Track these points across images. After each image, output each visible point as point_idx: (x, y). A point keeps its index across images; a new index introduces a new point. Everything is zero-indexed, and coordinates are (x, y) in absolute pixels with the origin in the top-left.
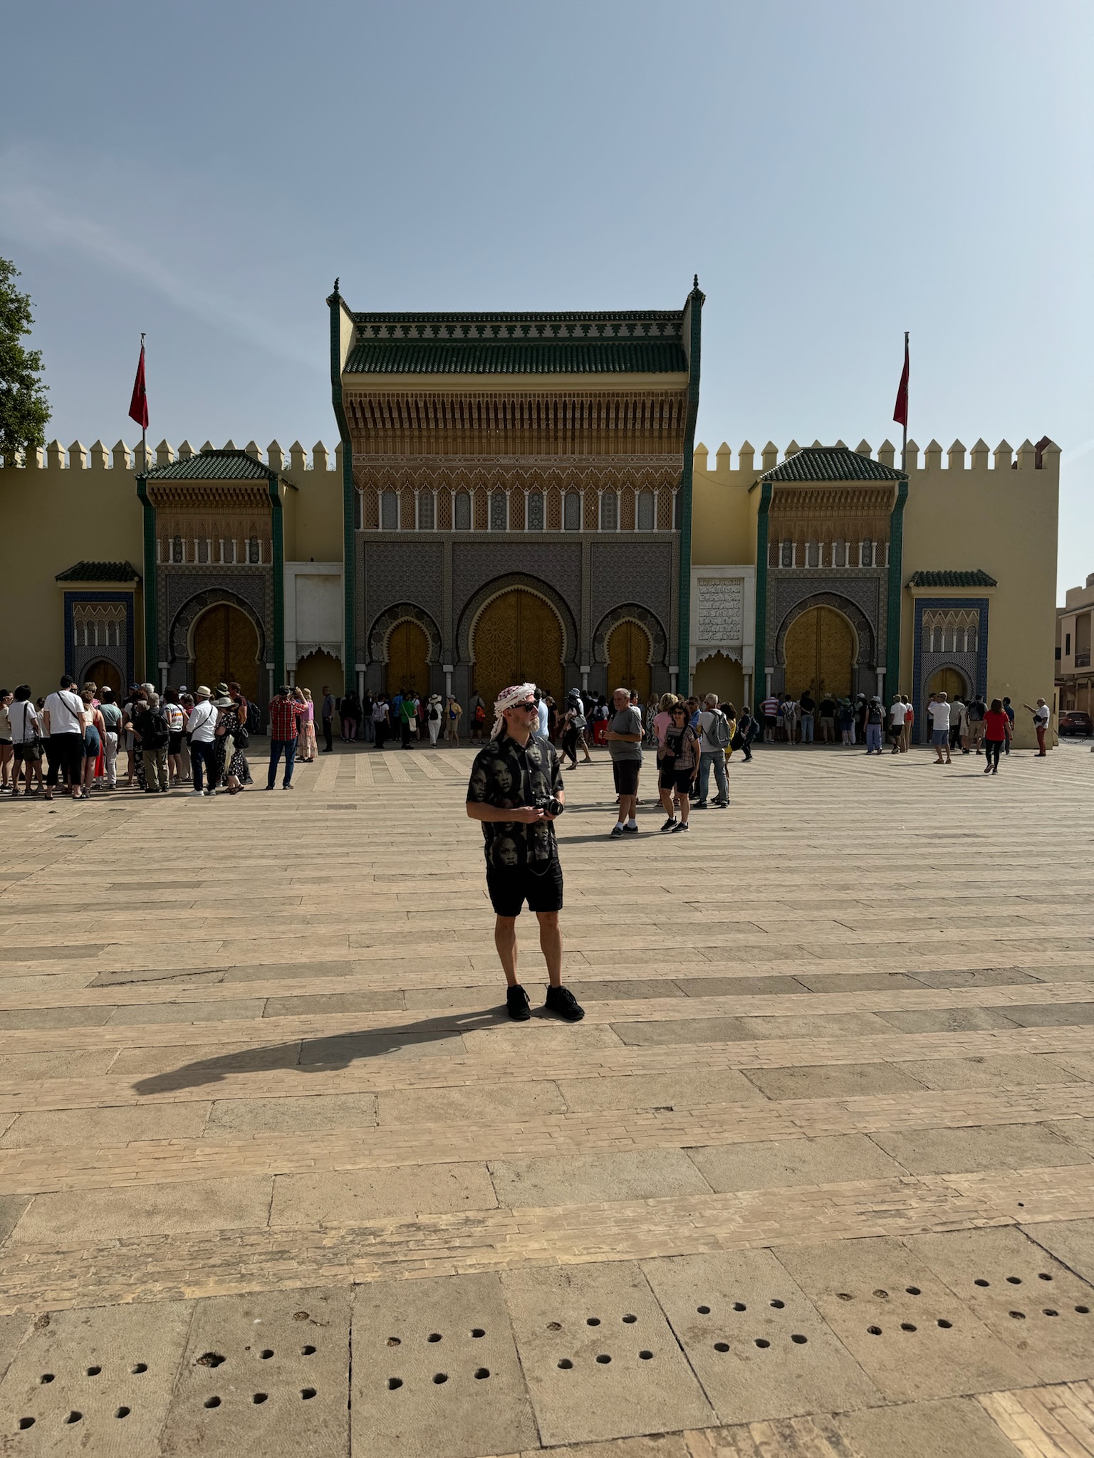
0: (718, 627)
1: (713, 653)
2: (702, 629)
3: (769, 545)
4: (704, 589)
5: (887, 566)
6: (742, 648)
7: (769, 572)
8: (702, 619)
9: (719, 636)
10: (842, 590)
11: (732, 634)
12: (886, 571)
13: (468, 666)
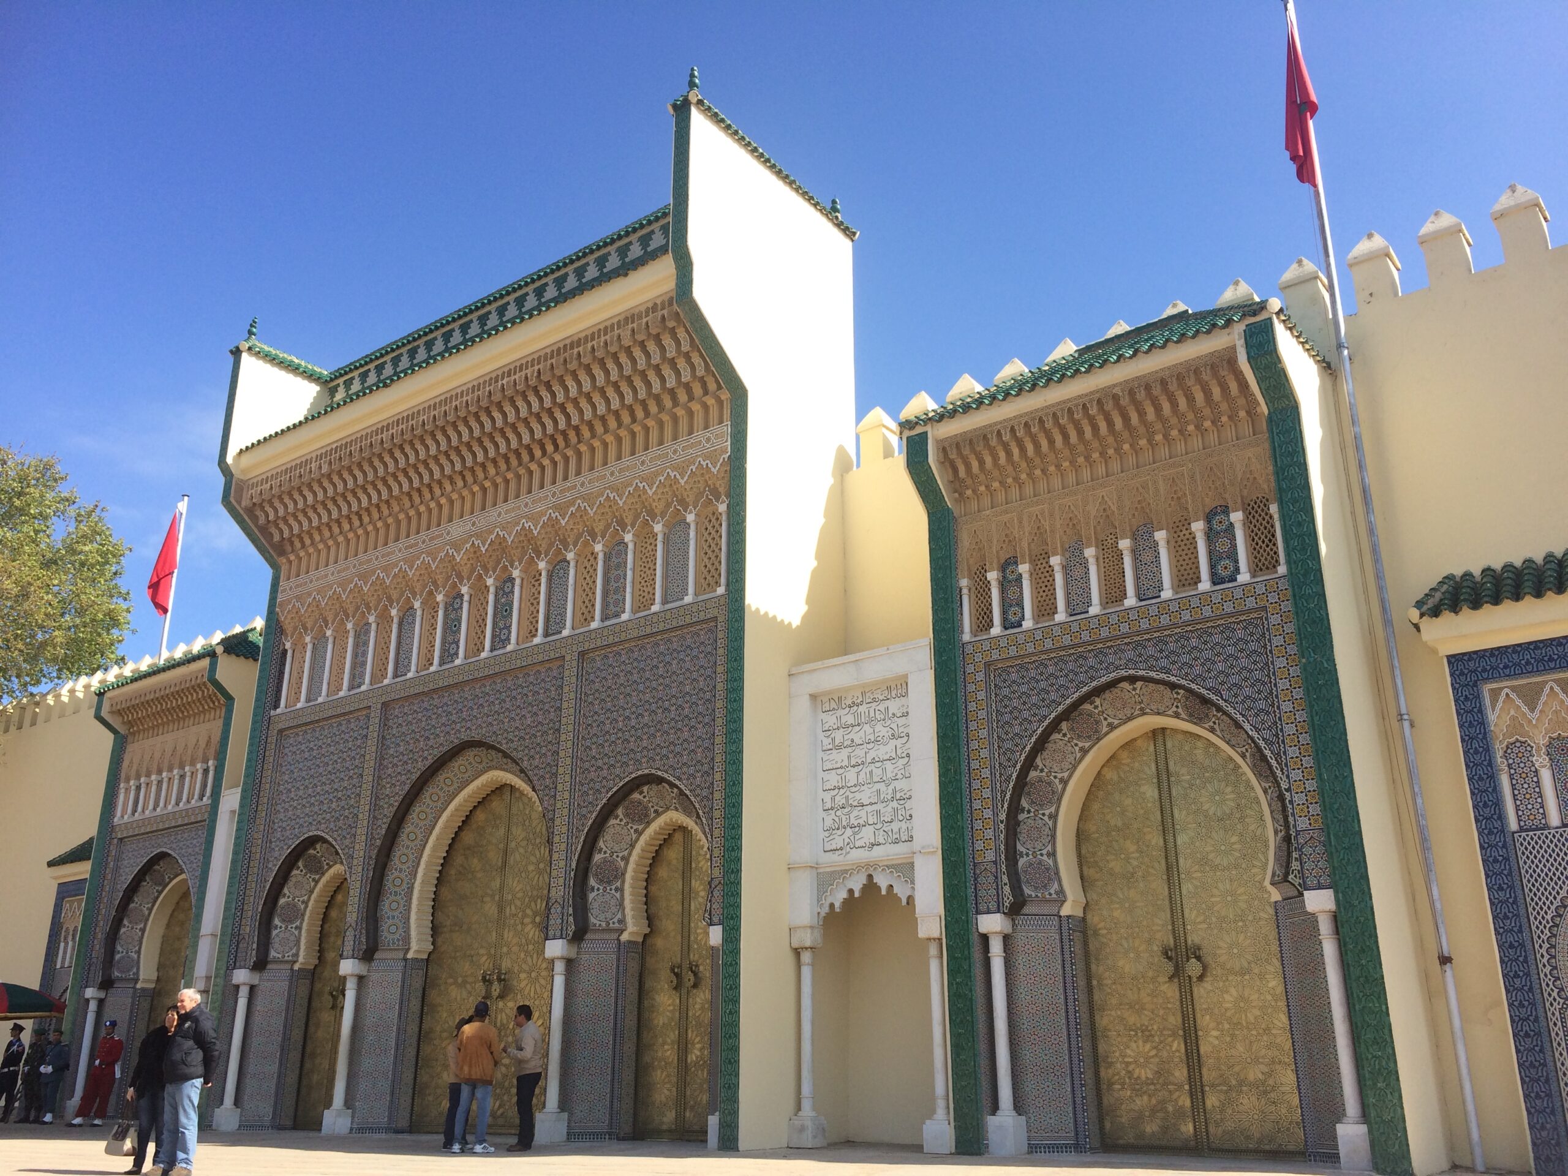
0: (863, 814)
1: (857, 884)
2: (829, 822)
3: (964, 582)
4: (831, 720)
5: (1282, 570)
6: (912, 865)
7: (969, 649)
8: (827, 797)
9: (867, 834)
10: (1164, 663)
11: (895, 826)
12: (1283, 585)
13: (406, 960)
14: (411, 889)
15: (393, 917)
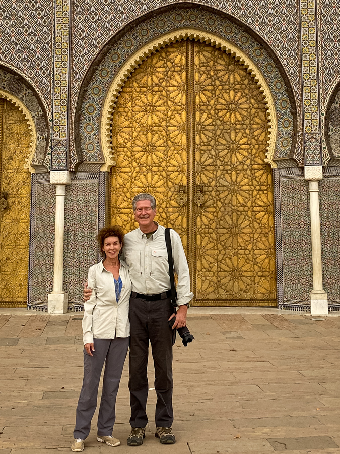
13: (100, 172)
14: (100, 115)
15: (89, 138)
